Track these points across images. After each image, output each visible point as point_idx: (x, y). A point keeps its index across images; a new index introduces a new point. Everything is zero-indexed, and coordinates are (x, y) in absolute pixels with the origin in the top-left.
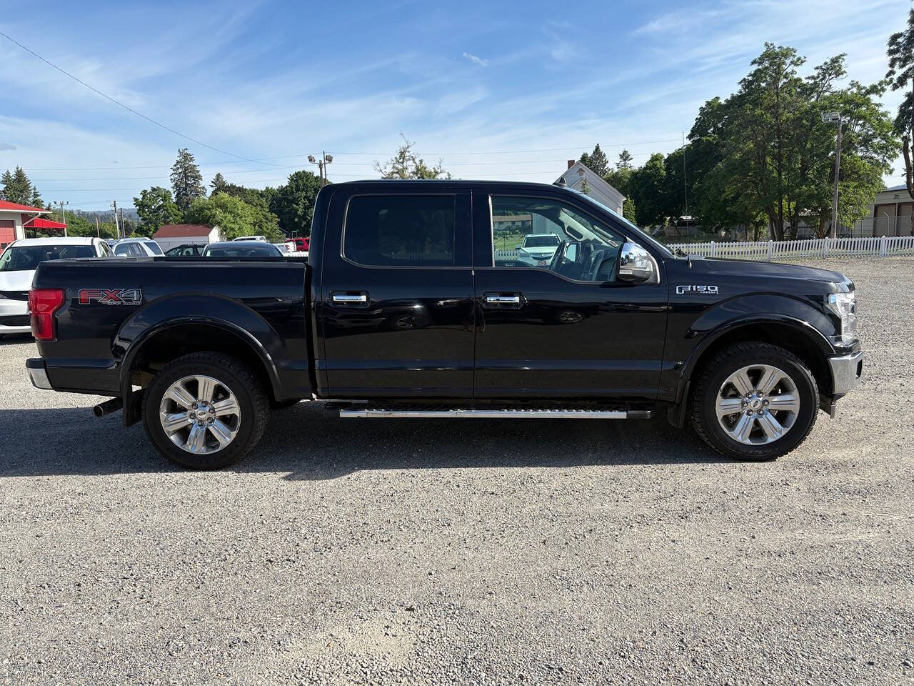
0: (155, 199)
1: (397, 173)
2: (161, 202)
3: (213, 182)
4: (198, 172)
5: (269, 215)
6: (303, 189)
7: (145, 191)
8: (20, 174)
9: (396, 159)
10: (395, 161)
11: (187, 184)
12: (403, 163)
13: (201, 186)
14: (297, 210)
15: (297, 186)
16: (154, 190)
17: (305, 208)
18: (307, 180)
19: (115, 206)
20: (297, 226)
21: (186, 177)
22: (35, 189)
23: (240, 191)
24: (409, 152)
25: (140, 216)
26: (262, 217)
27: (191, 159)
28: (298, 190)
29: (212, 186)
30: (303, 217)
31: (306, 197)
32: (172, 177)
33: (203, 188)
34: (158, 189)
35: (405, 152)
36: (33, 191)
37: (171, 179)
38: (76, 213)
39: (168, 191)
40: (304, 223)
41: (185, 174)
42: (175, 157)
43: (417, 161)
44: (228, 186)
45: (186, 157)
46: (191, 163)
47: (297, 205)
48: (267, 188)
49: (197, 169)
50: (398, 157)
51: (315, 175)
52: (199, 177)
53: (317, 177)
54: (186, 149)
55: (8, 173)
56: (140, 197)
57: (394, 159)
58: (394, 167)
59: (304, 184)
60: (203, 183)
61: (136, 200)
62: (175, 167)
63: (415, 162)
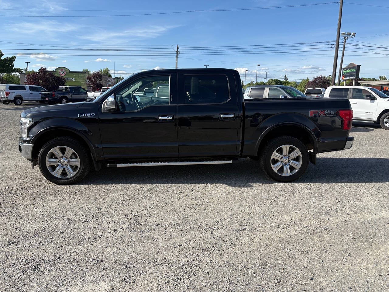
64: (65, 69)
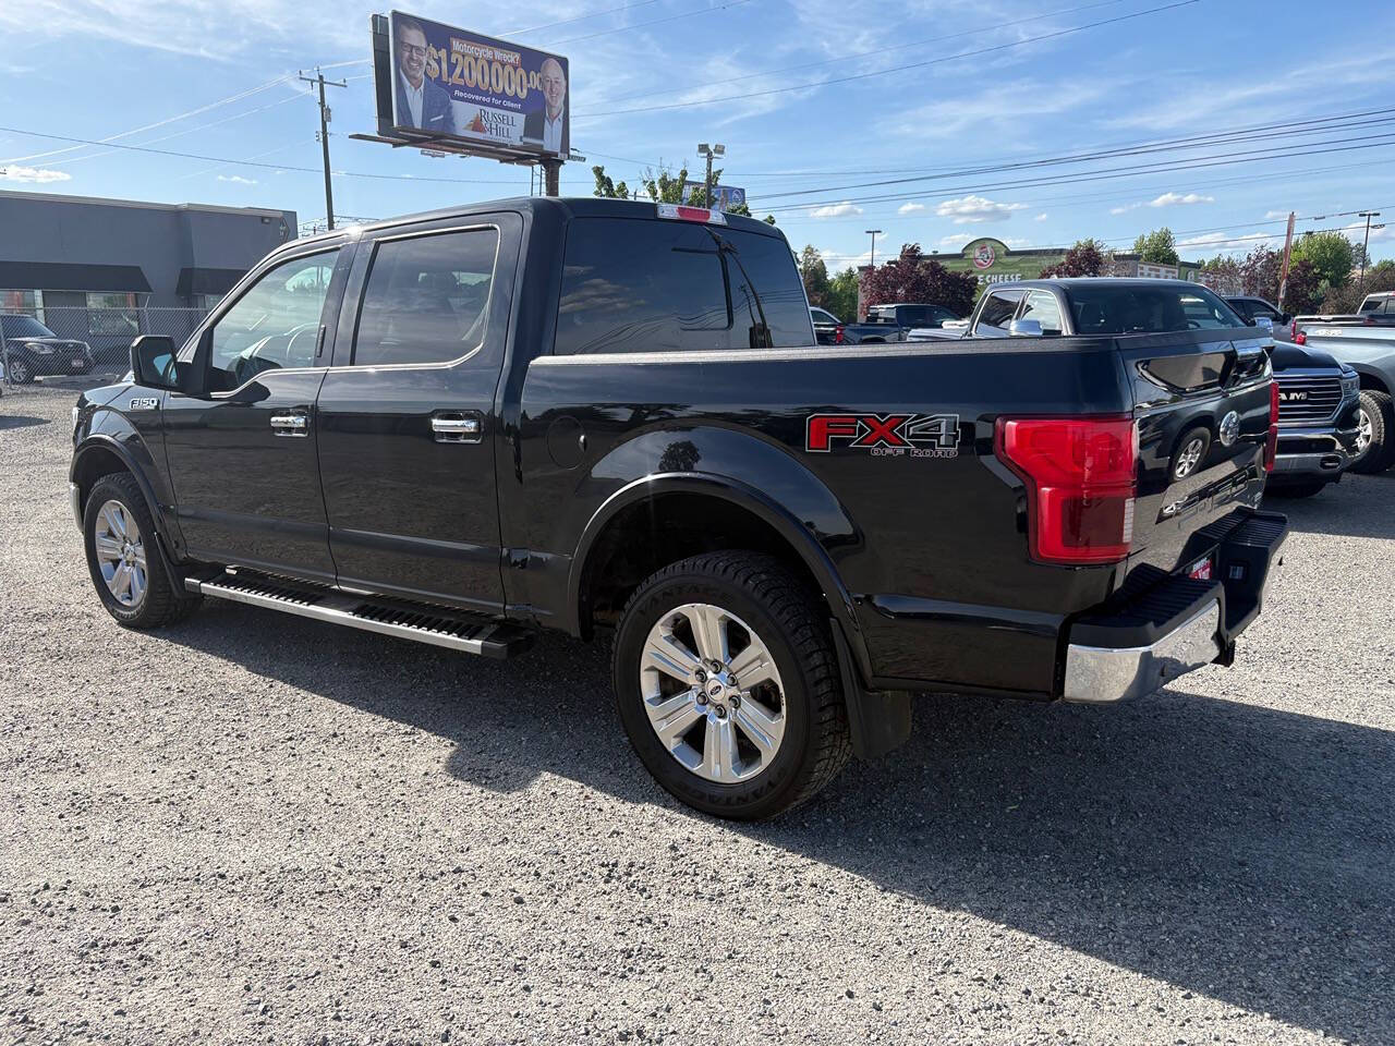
64: (993, 244)
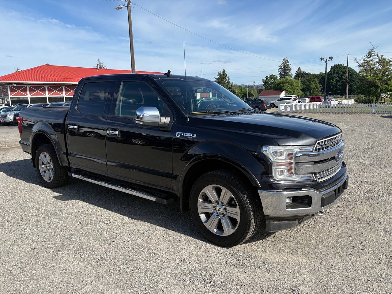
0: (270, 80)
1: (366, 62)
2: (273, 81)
3: (296, 71)
4: (290, 67)
5: (318, 85)
6: (337, 73)
7: (267, 76)
8: (224, 72)
9: (366, 56)
10: (366, 57)
11: (285, 73)
12: (370, 57)
13: (291, 73)
14: (333, 83)
15: (334, 71)
16: (271, 76)
17: (337, 82)
18: (339, 68)
19: (255, 83)
20: (332, 90)
21: (285, 70)
22: (228, 77)
23: (307, 75)
24: (374, 51)
25: (264, 87)
26: (314, 86)
27: (288, 62)
28: (334, 73)
29: (296, 73)
30: (335, 86)
31: (338, 76)
32: (279, 70)
33: (291, 74)
34: (273, 75)
35: (372, 51)
36: (227, 78)
37: (279, 71)
38: (248, 86)
39: (276, 76)
40: (335, 89)
41: (285, 68)
42: (281, 62)
43: (380, 56)
44: (302, 73)
45: (286, 61)
46: (288, 64)
47: (333, 80)
48: (320, 73)
49: (290, 66)
50: (368, 55)
51: (344, 66)
52: (290, 70)
53: (345, 67)
54: (286, 58)
55: (220, 72)
56: (265, 79)
57: (365, 56)
58: (364, 60)
59: (337, 71)
60: (291, 72)
61: (263, 80)
62: (280, 66)
63: (378, 57)
